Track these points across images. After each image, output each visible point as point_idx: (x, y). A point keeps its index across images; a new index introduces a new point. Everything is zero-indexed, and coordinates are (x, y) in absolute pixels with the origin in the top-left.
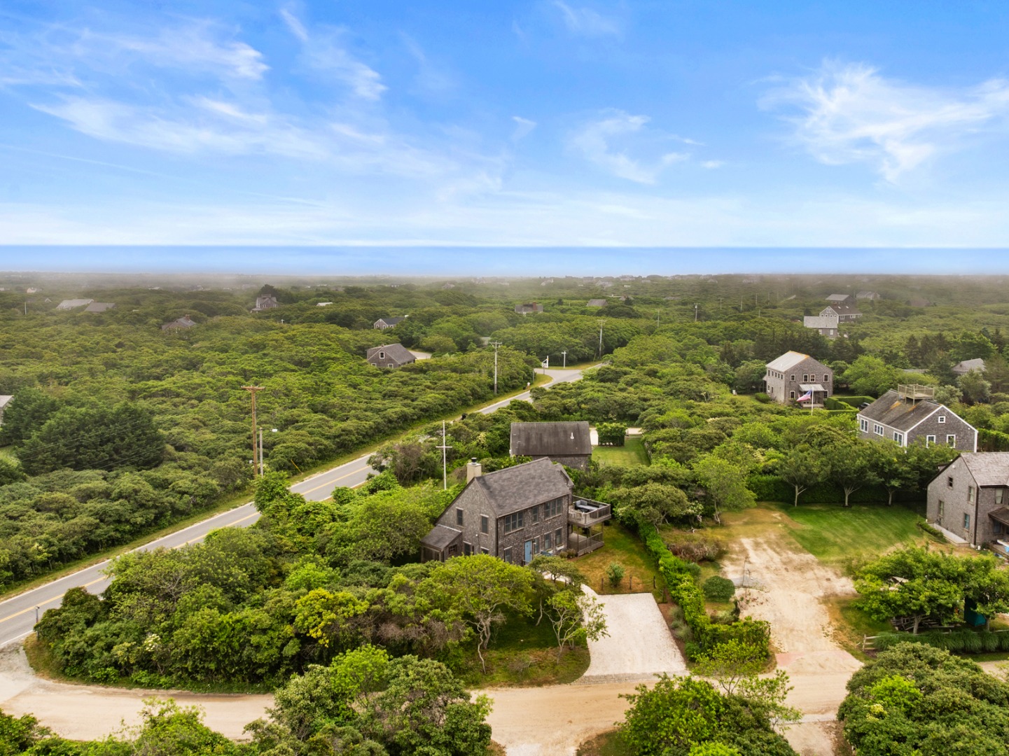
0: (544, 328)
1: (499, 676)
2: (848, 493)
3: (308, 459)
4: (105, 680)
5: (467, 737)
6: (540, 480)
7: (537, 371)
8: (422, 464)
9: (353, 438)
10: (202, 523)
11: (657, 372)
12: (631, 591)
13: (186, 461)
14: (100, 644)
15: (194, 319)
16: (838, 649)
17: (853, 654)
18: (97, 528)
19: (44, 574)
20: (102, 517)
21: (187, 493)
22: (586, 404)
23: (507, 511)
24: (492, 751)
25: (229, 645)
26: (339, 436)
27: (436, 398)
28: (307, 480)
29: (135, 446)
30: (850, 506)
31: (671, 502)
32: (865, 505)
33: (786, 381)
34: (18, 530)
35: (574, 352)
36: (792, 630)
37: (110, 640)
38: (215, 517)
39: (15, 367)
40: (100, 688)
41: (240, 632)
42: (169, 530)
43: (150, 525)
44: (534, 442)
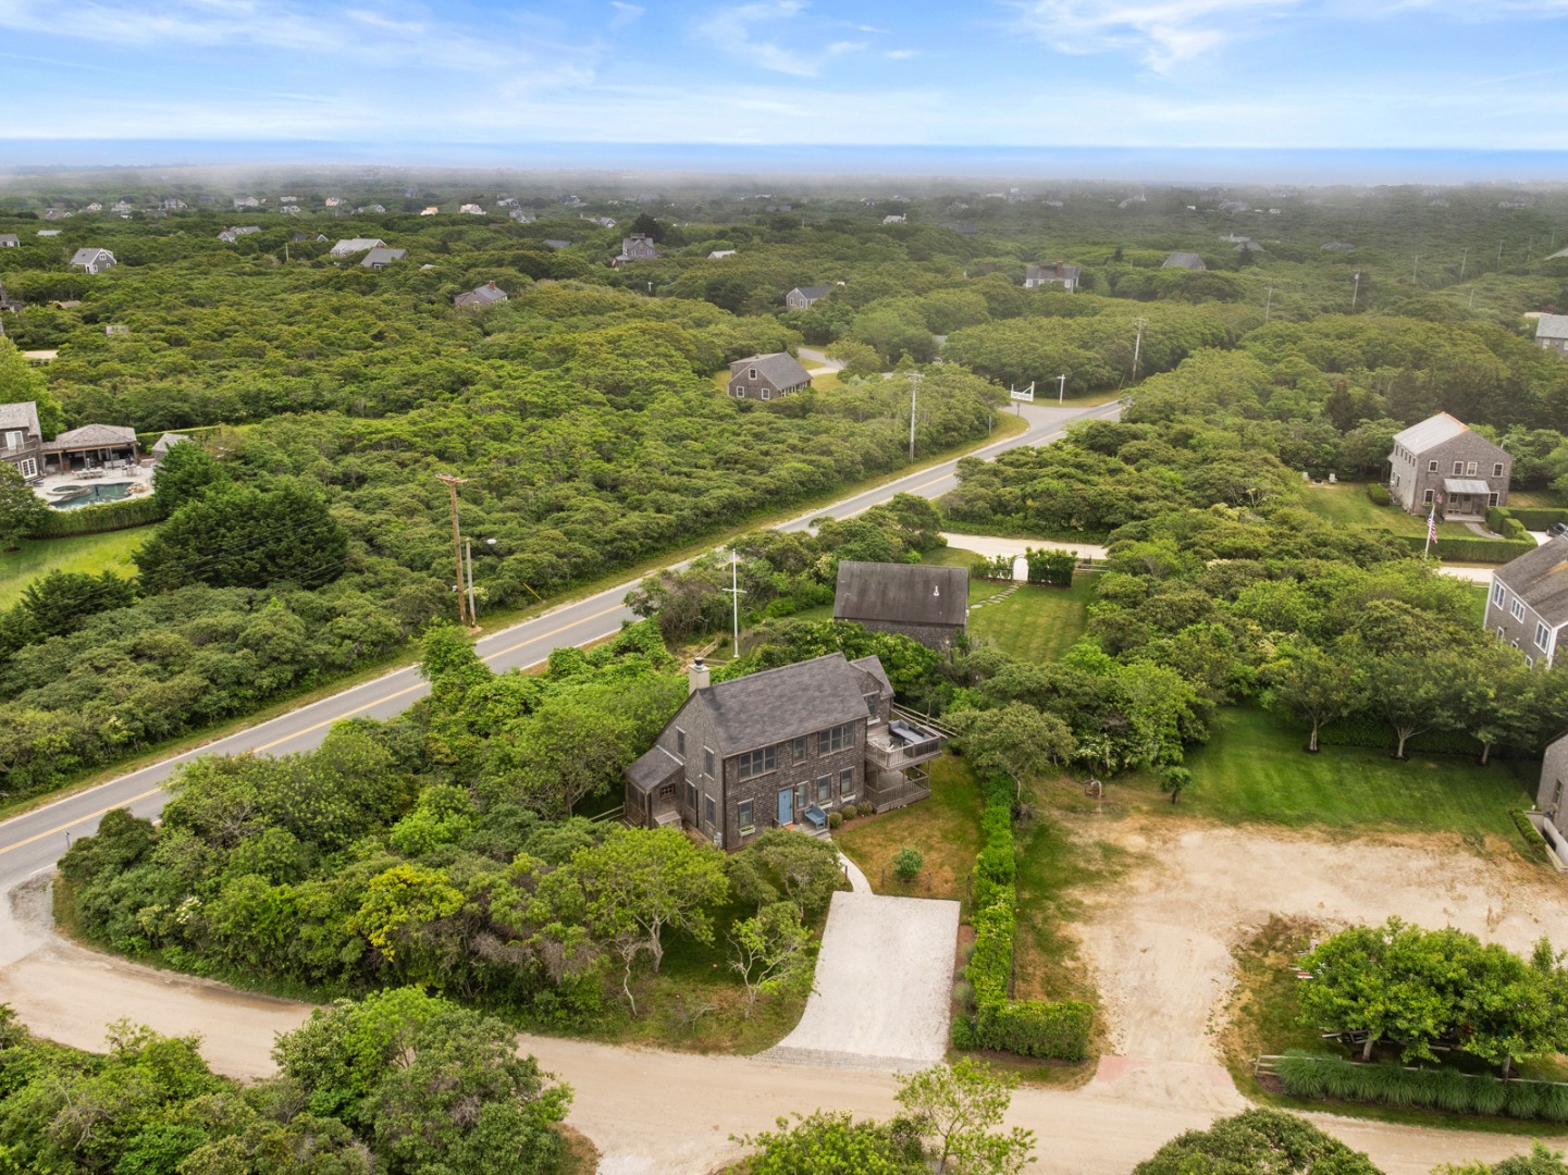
0: (1040, 328)
1: (652, 1024)
2: (1403, 737)
3: (556, 580)
4: (130, 952)
5: (499, 1159)
6: (817, 694)
7: (1003, 410)
8: (704, 612)
9: (636, 544)
10: (365, 685)
11: (1191, 437)
12: (930, 894)
13: (376, 573)
14: (126, 902)
15: (507, 286)
16: (1216, 1062)
17: (1235, 1078)
18: (205, 693)
19: (124, 760)
20: (213, 676)
21: (349, 637)
22: (1033, 499)
23: (744, 747)
24: (580, 1159)
25: (273, 935)
26: (613, 540)
27: (797, 470)
28: (546, 615)
29: (297, 553)
30: (1406, 757)
31: (1033, 748)
32: (1435, 760)
33: (1419, 471)
34: (98, 691)
35: (1082, 375)
36: (1154, 1012)
37: (139, 897)
38: (387, 676)
39: (224, 373)
40: (122, 963)
41: (288, 917)
42: (315, 695)
43: (289, 686)
44: (872, 596)
